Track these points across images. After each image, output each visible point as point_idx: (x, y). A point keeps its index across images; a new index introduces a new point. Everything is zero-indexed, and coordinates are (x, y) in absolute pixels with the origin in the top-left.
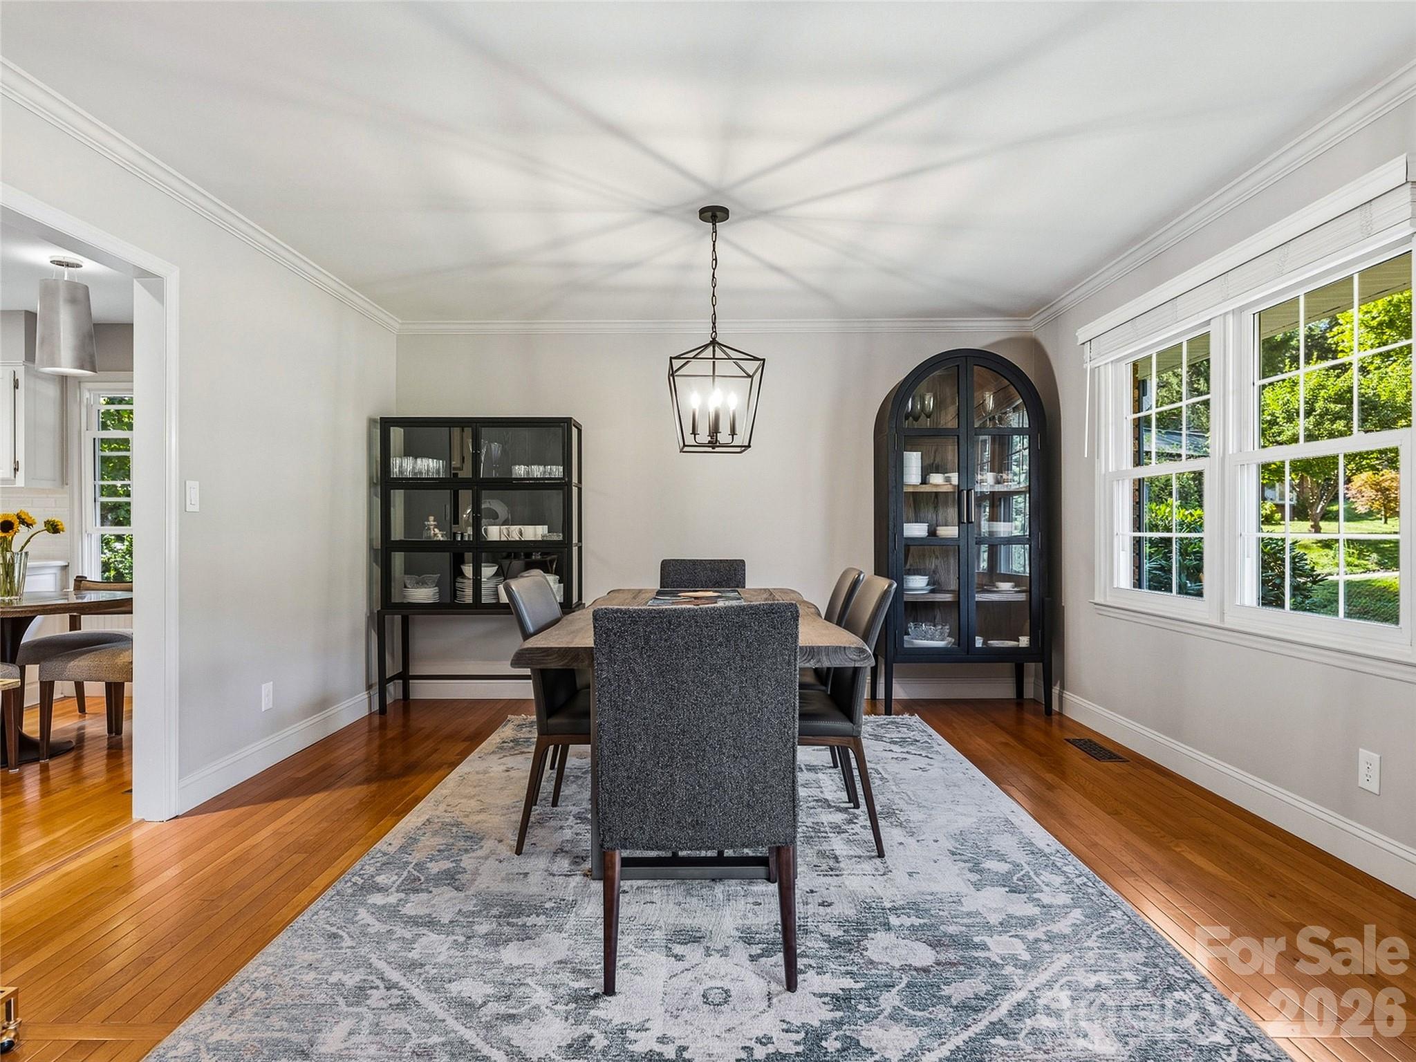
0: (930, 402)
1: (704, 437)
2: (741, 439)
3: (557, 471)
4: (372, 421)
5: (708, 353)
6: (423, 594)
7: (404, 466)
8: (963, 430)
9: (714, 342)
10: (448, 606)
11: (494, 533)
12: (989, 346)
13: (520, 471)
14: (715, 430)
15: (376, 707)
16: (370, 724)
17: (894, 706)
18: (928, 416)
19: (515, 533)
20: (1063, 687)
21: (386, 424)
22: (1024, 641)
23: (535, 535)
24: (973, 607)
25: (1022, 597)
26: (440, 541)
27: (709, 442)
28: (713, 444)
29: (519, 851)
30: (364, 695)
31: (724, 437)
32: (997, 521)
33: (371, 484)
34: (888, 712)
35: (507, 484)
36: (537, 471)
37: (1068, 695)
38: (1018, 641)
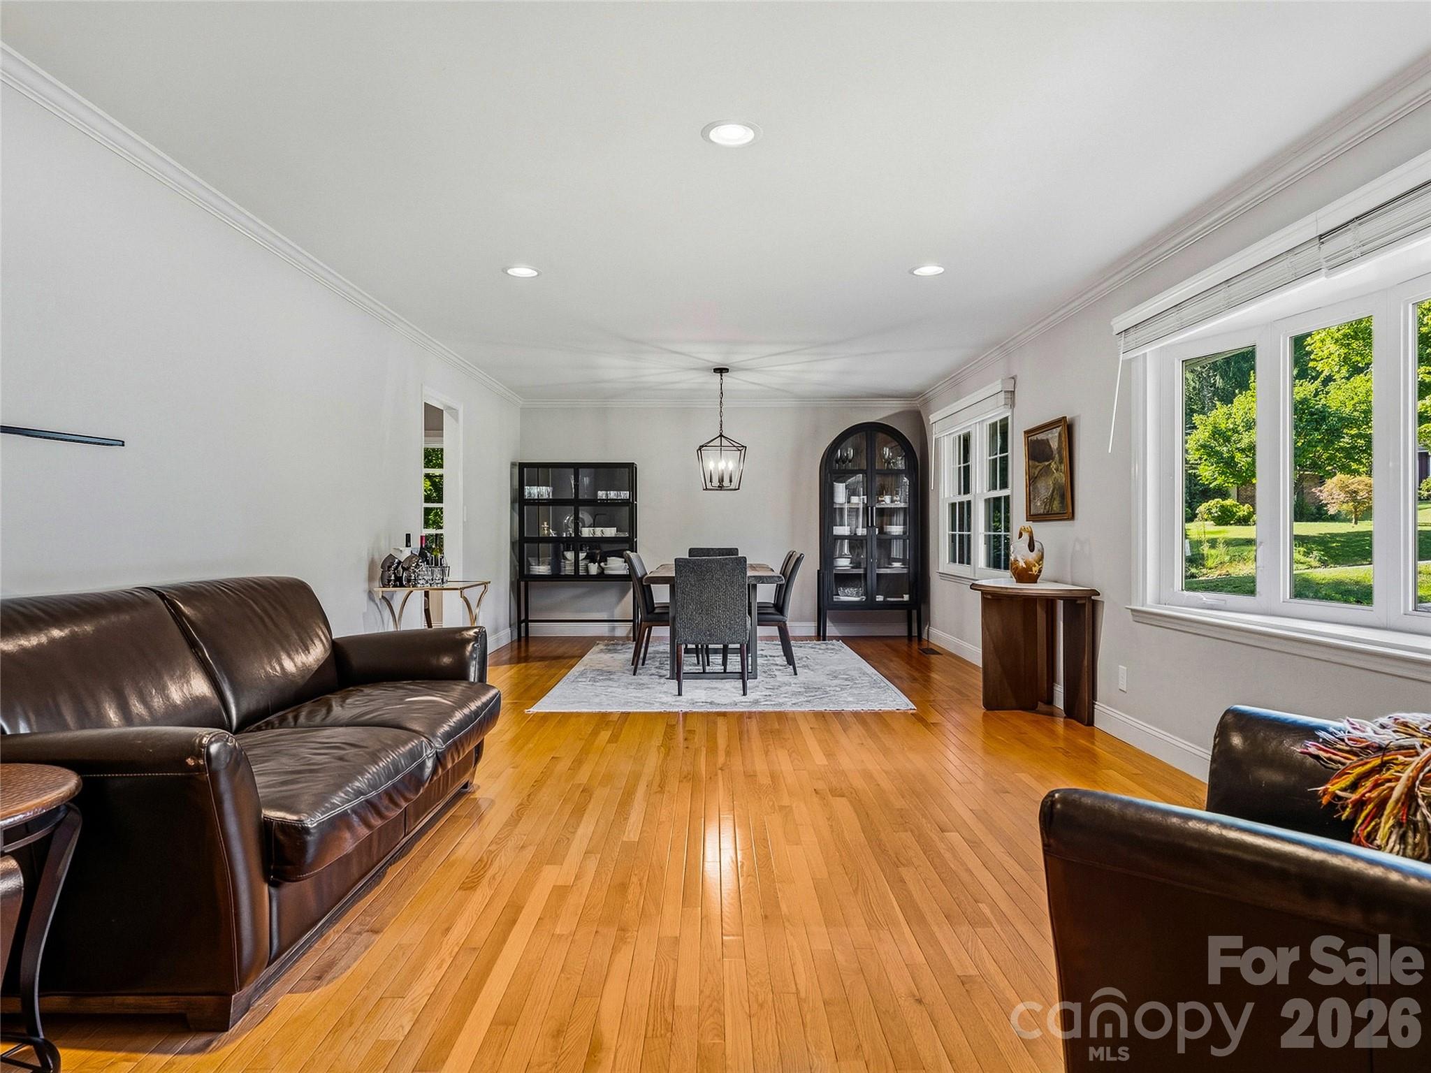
0: (851, 453)
1: (716, 483)
2: (734, 484)
3: (625, 495)
4: (513, 464)
5: (717, 442)
6: (543, 569)
7: (533, 491)
8: (869, 470)
9: (721, 436)
10: (556, 577)
11: (586, 532)
12: (881, 419)
13: (601, 494)
14: (721, 480)
15: (516, 637)
16: (512, 648)
17: (827, 638)
18: (850, 461)
19: (599, 532)
20: (929, 626)
21: (522, 466)
22: (906, 597)
23: (611, 533)
24: (875, 576)
25: (905, 571)
26: (553, 537)
27: (719, 487)
28: (721, 487)
29: (634, 674)
30: (508, 630)
31: (726, 483)
32: (890, 525)
33: (513, 502)
34: (824, 640)
35: (593, 502)
36: (612, 495)
37: (933, 631)
38: (903, 597)
